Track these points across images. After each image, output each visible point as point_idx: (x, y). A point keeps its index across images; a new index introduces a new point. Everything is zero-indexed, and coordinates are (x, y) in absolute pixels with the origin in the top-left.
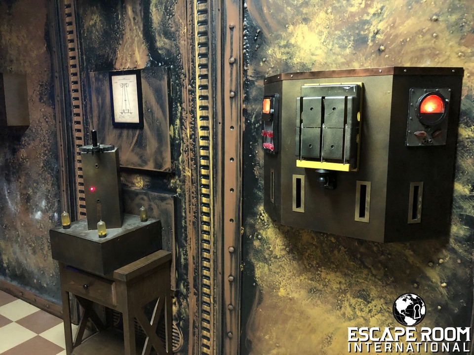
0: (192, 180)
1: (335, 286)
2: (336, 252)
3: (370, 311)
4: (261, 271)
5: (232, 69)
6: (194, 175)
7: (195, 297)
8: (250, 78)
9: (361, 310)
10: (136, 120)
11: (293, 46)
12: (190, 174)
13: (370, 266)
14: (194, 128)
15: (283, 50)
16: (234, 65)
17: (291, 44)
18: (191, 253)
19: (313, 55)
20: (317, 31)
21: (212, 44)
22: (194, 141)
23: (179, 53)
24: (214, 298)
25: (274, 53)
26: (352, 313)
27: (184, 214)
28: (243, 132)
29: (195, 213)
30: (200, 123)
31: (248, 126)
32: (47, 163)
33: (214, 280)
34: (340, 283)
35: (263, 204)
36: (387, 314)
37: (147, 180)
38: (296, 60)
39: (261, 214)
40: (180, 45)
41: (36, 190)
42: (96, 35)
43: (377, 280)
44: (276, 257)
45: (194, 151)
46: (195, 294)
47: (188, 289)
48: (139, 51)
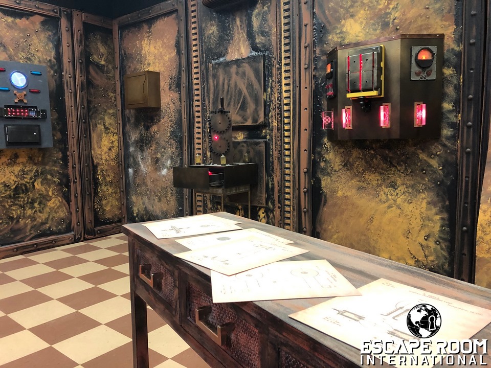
0: (278, 128)
1: (375, 183)
2: (374, 160)
3: (397, 195)
4: (325, 182)
5: (306, 50)
6: (280, 124)
7: (279, 210)
8: (318, 55)
9: (392, 195)
11: (345, 32)
12: (276, 125)
13: (396, 165)
14: (280, 93)
15: (338, 36)
16: (308, 48)
17: (343, 31)
18: (276, 179)
19: (357, 36)
20: (359, 22)
21: (293, 36)
22: (280, 101)
23: (271, 45)
24: (293, 207)
25: (333, 38)
26: (385, 198)
27: (271, 153)
28: (314, 90)
29: (279, 151)
30: (284, 88)
31: (316, 86)
32: (173, 133)
33: (293, 194)
34: (378, 180)
35: (326, 137)
36: (407, 194)
37: (246, 134)
39: (325, 144)
40: (272, 40)
41: (163, 154)
42: (213, 40)
43: (400, 173)
44: (335, 171)
45: (280, 108)
46: (279, 207)
47: (274, 205)
48: (244, 47)
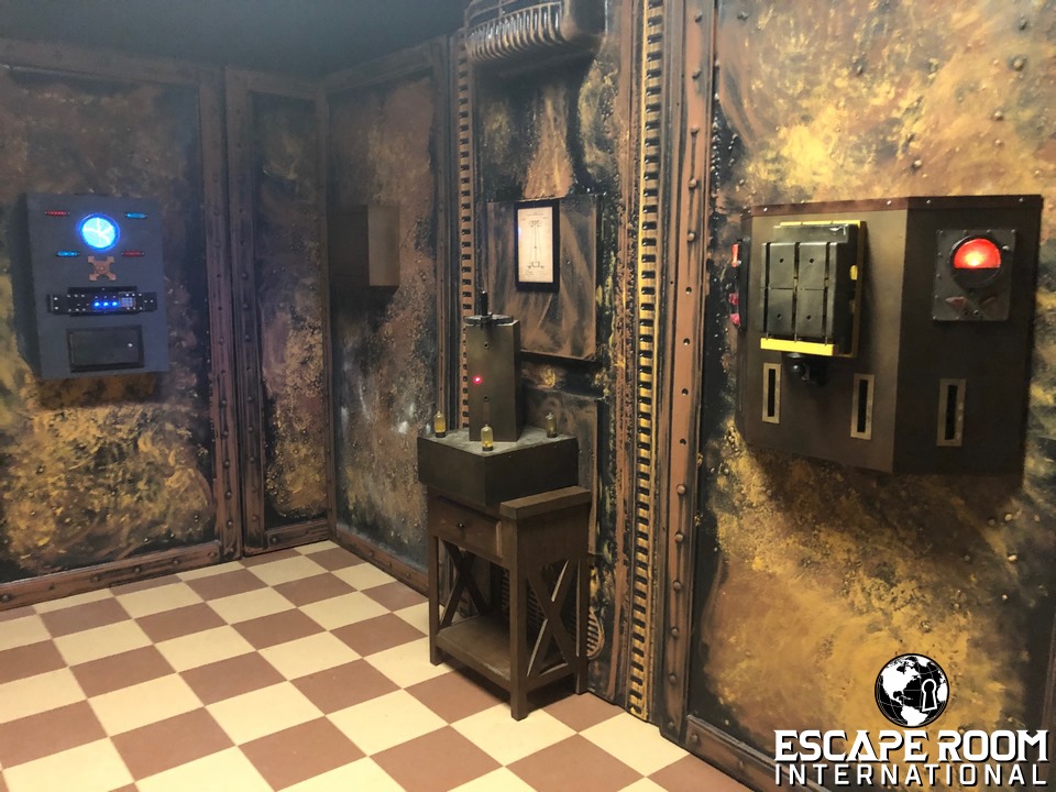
0: (627, 374)
1: (841, 556)
2: (843, 498)
3: (894, 600)
4: (726, 527)
5: (692, 197)
6: (631, 366)
7: (625, 568)
8: (720, 211)
9: (880, 598)
10: (548, 278)
11: (786, 160)
12: (624, 365)
13: (895, 523)
14: (633, 291)
15: (770, 166)
16: (696, 191)
17: (782, 157)
18: (622, 494)
19: (815, 174)
20: (822, 136)
21: (666, 157)
22: (632, 311)
23: (618, 173)
24: (653, 570)
25: (757, 171)
26: (865, 602)
27: (612, 431)
28: (707, 297)
29: (629, 428)
30: (642, 282)
31: (714, 287)
32: (420, 345)
33: (655, 540)
34: (849, 551)
35: (733, 417)
36: (920, 606)
37: (561, 374)
38: (789, 183)
39: (730, 434)
40: (619, 160)
41: (402, 388)
42: (500, 144)
43: (905, 548)
44: (750, 506)
45: (632, 328)
46: (625, 563)
47: (614, 555)
48: (559, 170)
